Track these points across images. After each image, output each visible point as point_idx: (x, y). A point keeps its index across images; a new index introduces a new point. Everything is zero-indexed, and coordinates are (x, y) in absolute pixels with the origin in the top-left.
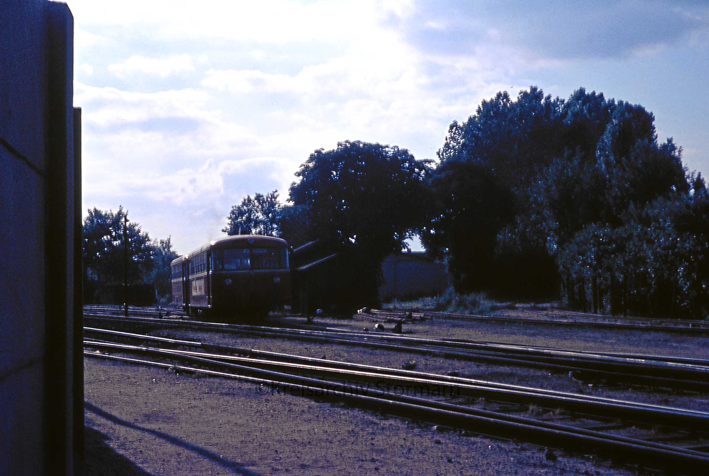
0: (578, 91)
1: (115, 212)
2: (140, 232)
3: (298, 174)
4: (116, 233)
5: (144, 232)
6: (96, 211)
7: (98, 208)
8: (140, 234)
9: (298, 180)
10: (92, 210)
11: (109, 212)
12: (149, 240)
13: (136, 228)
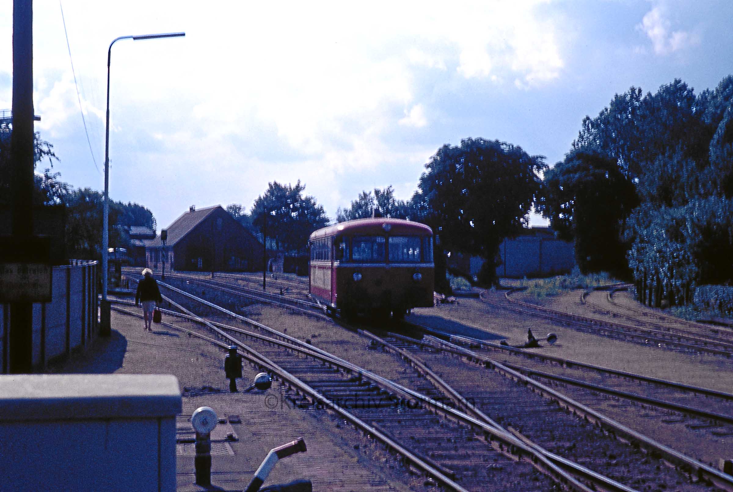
0: (726, 79)
1: (293, 186)
2: (315, 204)
3: (428, 166)
4: (294, 205)
5: (319, 205)
6: (275, 184)
7: (278, 182)
8: (315, 206)
9: (428, 171)
10: (272, 184)
11: (288, 185)
12: (323, 212)
13: (312, 201)
